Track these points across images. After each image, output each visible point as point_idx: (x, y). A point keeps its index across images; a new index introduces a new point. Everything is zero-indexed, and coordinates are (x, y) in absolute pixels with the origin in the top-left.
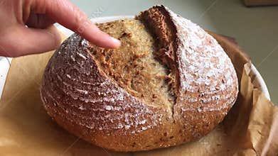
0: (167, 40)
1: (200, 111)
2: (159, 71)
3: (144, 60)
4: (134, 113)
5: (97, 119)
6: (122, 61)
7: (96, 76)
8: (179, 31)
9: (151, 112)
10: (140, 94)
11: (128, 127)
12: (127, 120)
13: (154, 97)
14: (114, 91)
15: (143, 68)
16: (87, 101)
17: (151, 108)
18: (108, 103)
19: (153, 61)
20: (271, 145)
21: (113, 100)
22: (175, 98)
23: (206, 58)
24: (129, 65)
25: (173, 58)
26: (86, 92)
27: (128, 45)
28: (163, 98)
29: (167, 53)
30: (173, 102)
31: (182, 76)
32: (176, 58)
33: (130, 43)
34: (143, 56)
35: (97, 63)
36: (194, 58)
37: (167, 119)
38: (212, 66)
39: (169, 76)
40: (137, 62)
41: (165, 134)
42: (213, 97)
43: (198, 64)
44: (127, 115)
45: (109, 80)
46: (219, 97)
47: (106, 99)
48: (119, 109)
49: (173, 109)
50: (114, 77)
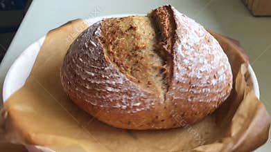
0: (167, 35)
1: (190, 100)
2: (157, 62)
3: (144, 51)
4: (130, 96)
5: (100, 97)
6: (126, 50)
7: (102, 62)
8: (178, 28)
9: (145, 96)
10: (137, 80)
11: (124, 107)
12: (124, 101)
13: (149, 83)
14: (116, 75)
15: (142, 58)
16: (92, 82)
17: (145, 93)
18: (110, 85)
19: (151, 53)
20: (248, 136)
21: (114, 83)
22: (168, 87)
23: (201, 54)
24: (131, 54)
25: (169, 51)
26: (93, 74)
27: (133, 37)
28: (157, 85)
29: (165, 47)
30: (166, 90)
31: (175, 68)
32: (172, 52)
33: (134, 35)
34: (144, 48)
35: (105, 50)
36: (189, 53)
37: (159, 104)
38: (206, 62)
39: (164, 67)
40: (137, 53)
41: (157, 117)
42: (204, 90)
43: (192, 59)
44: (124, 96)
45: (112, 66)
46: (209, 90)
47: (108, 82)
48: (118, 91)
49: (165, 95)
50: (117, 63)
